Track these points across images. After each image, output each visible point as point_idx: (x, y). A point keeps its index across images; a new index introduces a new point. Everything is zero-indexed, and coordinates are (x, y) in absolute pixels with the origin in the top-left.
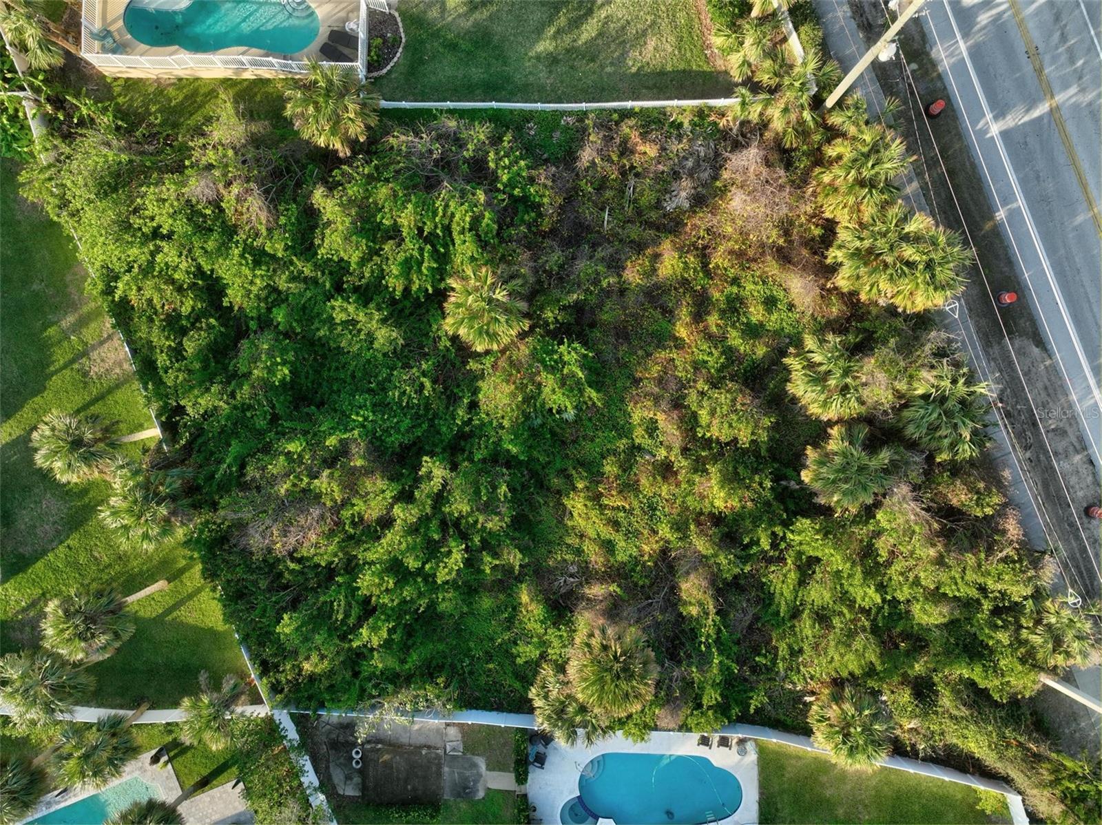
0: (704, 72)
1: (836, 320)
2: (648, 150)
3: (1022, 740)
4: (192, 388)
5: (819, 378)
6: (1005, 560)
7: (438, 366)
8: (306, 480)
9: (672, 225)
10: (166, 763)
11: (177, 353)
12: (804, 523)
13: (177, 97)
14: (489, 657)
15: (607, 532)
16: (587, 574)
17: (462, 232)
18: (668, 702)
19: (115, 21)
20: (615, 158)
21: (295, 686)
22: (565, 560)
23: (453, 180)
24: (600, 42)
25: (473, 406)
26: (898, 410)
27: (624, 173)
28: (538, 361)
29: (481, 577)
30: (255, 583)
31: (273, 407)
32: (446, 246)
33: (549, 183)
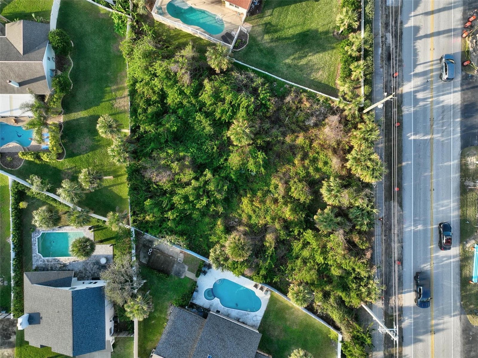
0: (333, 87)
1: (343, 176)
2: (307, 104)
3: (349, 319)
4: (146, 122)
5: (330, 190)
6: (363, 263)
7: (220, 144)
8: (170, 162)
9: (306, 129)
10: (92, 231)
11: (145, 111)
12: (309, 231)
13: (173, 33)
14: (201, 237)
15: (251, 213)
16: (240, 223)
17: (243, 108)
18: (250, 267)
19: (164, 5)
20: (296, 103)
21: (141, 222)
22: (235, 216)
23: (246, 91)
24: (305, 66)
25: (226, 160)
26: (349, 208)
27: (297, 108)
28: (251, 154)
29: (209, 211)
30: (141, 187)
31: (168, 137)
32: (236, 110)
33: (274, 103)
